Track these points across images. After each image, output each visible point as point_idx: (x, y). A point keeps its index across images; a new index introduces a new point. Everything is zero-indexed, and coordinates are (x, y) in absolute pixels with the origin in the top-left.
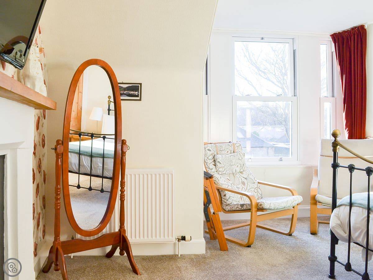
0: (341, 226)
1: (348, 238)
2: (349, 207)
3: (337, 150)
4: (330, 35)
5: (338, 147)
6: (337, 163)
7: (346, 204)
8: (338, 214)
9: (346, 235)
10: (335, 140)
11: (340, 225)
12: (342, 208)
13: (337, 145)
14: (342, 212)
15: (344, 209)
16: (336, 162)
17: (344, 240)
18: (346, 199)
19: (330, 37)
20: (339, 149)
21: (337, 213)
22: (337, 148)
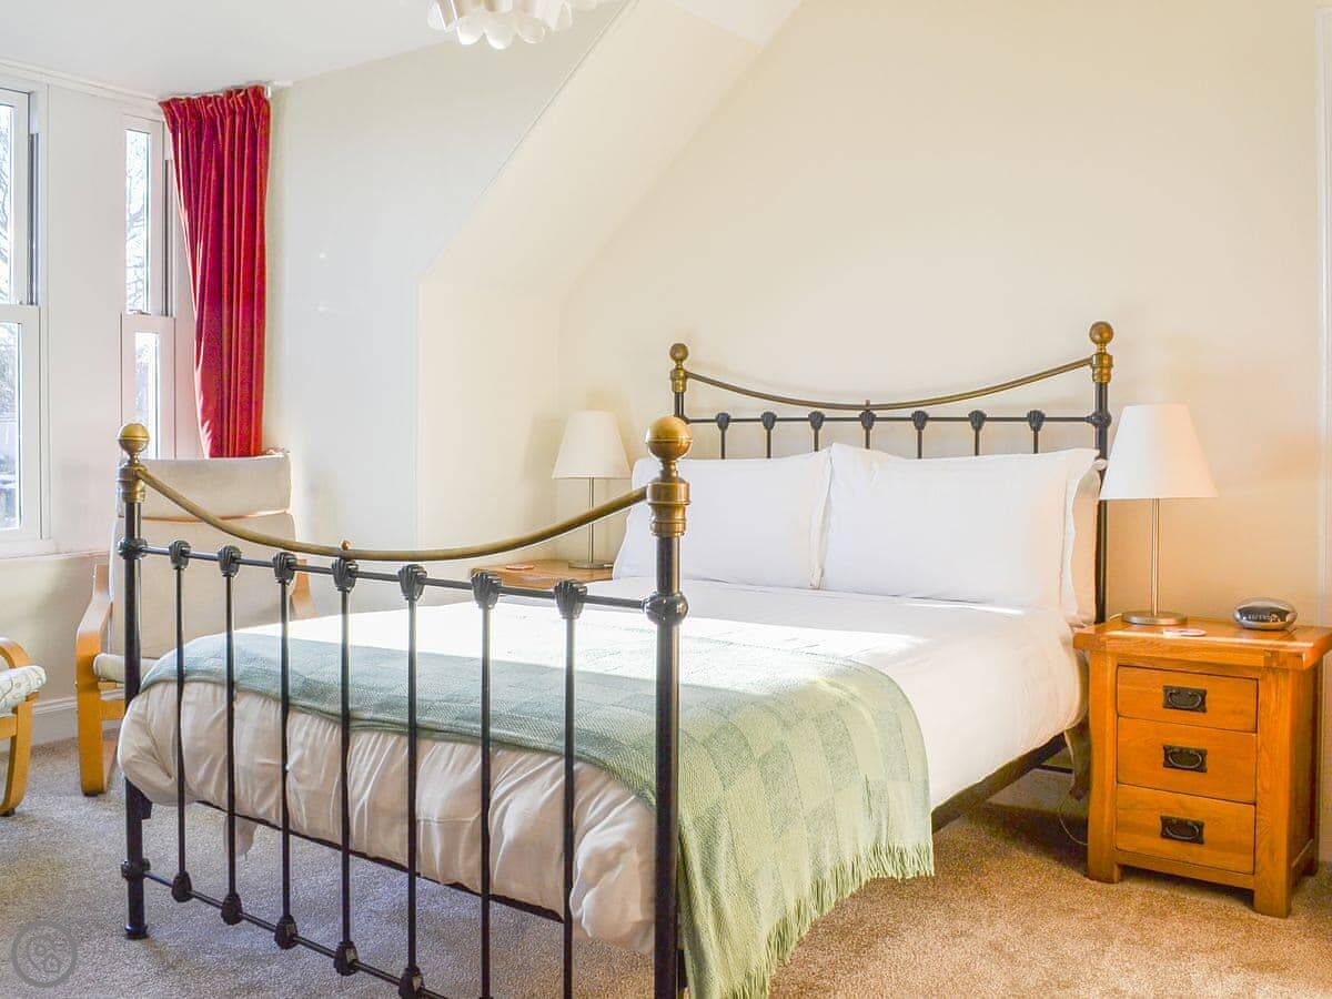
0: (153, 753)
1: (175, 791)
2: (174, 688)
3: (138, 496)
4: (160, 104)
5: (142, 484)
6: (139, 539)
7: (167, 676)
8: (144, 717)
9: (169, 784)
10: (131, 462)
11: (149, 752)
12: (156, 691)
13: (138, 479)
14: (155, 703)
15: (163, 692)
16: (136, 537)
17: (166, 801)
18: (168, 661)
19: (160, 108)
20: (143, 490)
21: (142, 712)
22: (138, 489)
